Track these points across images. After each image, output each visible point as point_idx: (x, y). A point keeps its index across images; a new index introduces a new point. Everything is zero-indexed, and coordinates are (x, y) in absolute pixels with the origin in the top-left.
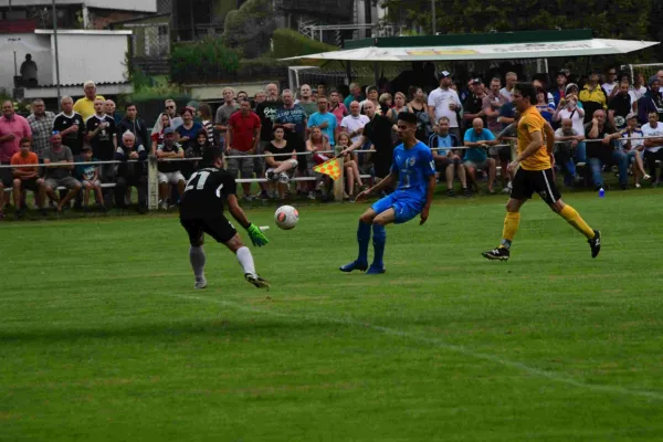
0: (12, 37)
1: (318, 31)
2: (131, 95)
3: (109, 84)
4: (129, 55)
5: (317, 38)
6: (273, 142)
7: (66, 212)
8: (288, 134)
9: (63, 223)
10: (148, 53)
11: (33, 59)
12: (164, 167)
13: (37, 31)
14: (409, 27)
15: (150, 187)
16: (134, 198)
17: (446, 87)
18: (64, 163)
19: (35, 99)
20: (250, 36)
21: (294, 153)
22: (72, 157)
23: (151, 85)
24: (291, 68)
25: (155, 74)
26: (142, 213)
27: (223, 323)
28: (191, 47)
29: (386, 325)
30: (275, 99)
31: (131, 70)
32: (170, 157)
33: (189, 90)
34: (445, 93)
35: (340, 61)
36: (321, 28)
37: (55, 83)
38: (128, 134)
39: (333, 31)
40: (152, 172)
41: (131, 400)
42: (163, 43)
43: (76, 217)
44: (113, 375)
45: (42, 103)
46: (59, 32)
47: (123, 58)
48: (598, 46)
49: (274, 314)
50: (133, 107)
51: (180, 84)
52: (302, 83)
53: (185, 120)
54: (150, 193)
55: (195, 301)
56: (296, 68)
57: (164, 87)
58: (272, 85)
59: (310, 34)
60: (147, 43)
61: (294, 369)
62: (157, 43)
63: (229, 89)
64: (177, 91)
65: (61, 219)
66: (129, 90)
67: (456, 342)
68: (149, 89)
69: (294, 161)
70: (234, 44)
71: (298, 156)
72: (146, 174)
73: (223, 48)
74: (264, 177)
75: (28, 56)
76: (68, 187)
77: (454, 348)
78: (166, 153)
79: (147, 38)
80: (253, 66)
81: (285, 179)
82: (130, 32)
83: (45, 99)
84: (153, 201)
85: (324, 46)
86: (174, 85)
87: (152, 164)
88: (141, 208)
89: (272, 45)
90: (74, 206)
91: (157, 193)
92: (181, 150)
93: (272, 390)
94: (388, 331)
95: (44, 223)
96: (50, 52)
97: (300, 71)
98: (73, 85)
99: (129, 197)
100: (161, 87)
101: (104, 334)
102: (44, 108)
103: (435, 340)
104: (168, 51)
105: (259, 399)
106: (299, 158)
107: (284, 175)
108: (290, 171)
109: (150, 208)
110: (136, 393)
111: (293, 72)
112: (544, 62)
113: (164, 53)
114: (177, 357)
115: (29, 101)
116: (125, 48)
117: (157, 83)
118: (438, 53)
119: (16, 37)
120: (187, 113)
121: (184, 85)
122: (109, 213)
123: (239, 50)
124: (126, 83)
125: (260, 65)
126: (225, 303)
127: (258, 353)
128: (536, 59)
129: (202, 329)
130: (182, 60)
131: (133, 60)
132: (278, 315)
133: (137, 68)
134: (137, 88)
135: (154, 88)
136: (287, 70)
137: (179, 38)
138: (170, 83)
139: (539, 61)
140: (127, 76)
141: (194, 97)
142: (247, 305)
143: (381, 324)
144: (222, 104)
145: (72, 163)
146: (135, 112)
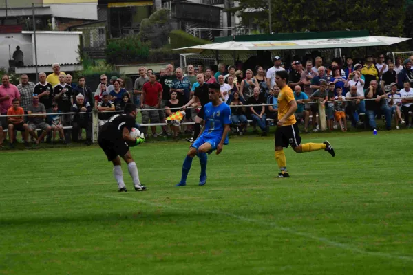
0: (7, 36)
1: (198, 32)
2: (81, 71)
3: (68, 64)
4: (80, 46)
5: (197, 36)
6: (170, 101)
7: (41, 145)
8: (179, 96)
10: (92, 45)
11: (21, 49)
12: (102, 116)
13: (23, 32)
14: (255, 29)
15: (94, 128)
16: (84, 136)
17: (278, 66)
18: (40, 114)
19: (22, 74)
20: (156, 34)
22: (45, 110)
23: (94, 65)
24: (181, 54)
25: (97, 59)
26: (88, 145)
27: (139, 213)
28: (119, 41)
29: (241, 215)
30: (172, 73)
31: (82, 56)
32: (106, 110)
33: (118, 68)
35: (212, 50)
36: (200, 30)
37: (34, 64)
38: (80, 96)
39: (207, 31)
40: (95, 120)
41: (82, 262)
42: (102, 39)
44: (71, 246)
45: (26, 76)
46: (37, 32)
47: (77, 49)
48: (373, 40)
49: (171, 208)
50: (83, 79)
51: (112, 64)
53: (116, 87)
54: (93, 133)
55: (122, 200)
56: (184, 55)
57: (102, 66)
58: (170, 65)
59: (193, 33)
60: (92, 39)
61: (183, 242)
62: (97, 39)
63: (142, 68)
64: (110, 69)
65: (38, 149)
66: (80, 68)
67: (285, 225)
68: (92, 68)
69: (183, 112)
70: (146, 40)
72: (92, 120)
73: (139, 43)
74: (165, 122)
75: (18, 48)
76: (43, 129)
77: (283, 229)
78: (104, 108)
79: (92, 36)
80: (157, 53)
81: (177, 123)
82: (81, 32)
83: (28, 74)
85: (203, 41)
86: (108, 65)
87: (95, 114)
88: (88, 142)
89: (169, 40)
90: (47, 140)
92: (113, 106)
93: (170, 255)
94: (242, 218)
95: (27, 151)
96: (31, 45)
97: (186, 56)
98: (45, 66)
99: (80, 135)
100: (101, 67)
101: (65, 220)
102: (27, 80)
103: (272, 224)
104: (105, 44)
105: (162, 261)
106: (187, 111)
107: (177, 121)
109: (93, 142)
110: (86, 257)
111: (183, 57)
112: (338, 51)
113: (102, 46)
114: (111, 235)
115: (18, 75)
116: (78, 42)
117: (98, 64)
118: (272, 45)
119: (10, 36)
120: (117, 83)
121: (114, 65)
122: (68, 145)
123: (149, 43)
124: (78, 64)
125: (161, 53)
126: (140, 201)
127: (161, 232)
128: (334, 48)
129: (126, 217)
130: (114, 50)
131: (83, 50)
132: (174, 208)
133: (85, 55)
134: (85, 67)
135: (96, 67)
136: (179, 56)
137: (111, 36)
138: (106, 64)
139: (336, 50)
140: (79, 60)
141: (121, 73)
142: (154, 202)
143: (238, 214)
144: (138, 77)
145: (45, 114)
146: (84, 82)
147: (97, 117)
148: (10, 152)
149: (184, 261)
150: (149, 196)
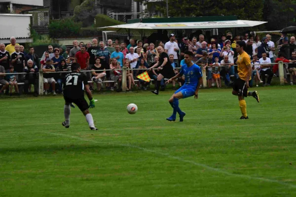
2: (31, 43)
3: (22, 38)
4: (31, 25)
5: (115, 19)
6: (95, 65)
7: (2, 96)
8: (102, 61)
10: (39, 24)
12: (46, 76)
14: (157, 14)
15: (40, 84)
16: (33, 89)
17: (173, 41)
20: (85, 17)
21: (105, 70)
22: (4, 71)
23: (40, 39)
24: (103, 31)
25: (42, 34)
26: (36, 96)
27: (72, 146)
28: (59, 22)
29: (145, 147)
30: (96, 45)
31: (32, 32)
32: (49, 71)
33: (58, 41)
34: (172, 44)
35: (125, 29)
36: (117, 14)
38: (30, 61)
39: (123, 15)
40: (41, 78)
41: (30, 180)
42: (46, 20)
43: (6, 98)
44: (22, 169)
47: (28, 27)
48: (240, 23)
49: (95, 142)
50: (33, 49)
51: (54, 38)
52: (108, 39)
53: (56, 55)
54: (39, 87)
55: (59, 136)
56: (106, 32)
57: (46, 40)
58: (95, 39)
59: (112, 17)
60: (39, 20)
61: (103, 167)
62: (43, 20)
63: (75, 41)
64: (52, 42)
66: (31, 41)
67: (176, 155)
68: (39, 41)
69: (104, 74)
70: (78, 21)
71: (106, 71)
72: (38, 78)
73: (73, 23)
74: (91, 80)
76: (3, 84)
77: (175, 158)
78: (47, 70)
79: (39, 17)
80: (86, 31)
81: (100, 81)
82: (31, 15)
84: (41, 91)
85: (119, 22)
86: (51, 39)
87: (41, 74)
88: (36, 94)
89: (95, 22)
90: (6, 93)
91: (43, 87)
92: (54, 68)
93: (93, 176)
94: (145, 150)
98: (5, 39)
99: (30, 89)
100: (45, 40)
103: (166, 154)
104: (48, 24)
105: (87, 180)
106: (107, 72)
107: (100, 79)
108: (103, 78)
109: (39, 94)
110: (33, 177)
111: (104, 33)
112: (216, 30)
113: (46, 24)
114: (51, 161)
116: (29, 23)
117: (43, 38)
118: (169, 26)
120: (57, 51)
121: (55, 39)
123: (81, 23)
124: (29, 38)
125: (89, 30)
126: (73, 137)
127: (87, 159)
128: (212, 29)
129: (62, 149)
130: (55, 28)
131: (33, 28)
133: (34, 31)
134: (34, 40)
135: (42, 40)
136: (101, 32)
137: (53, 18)
138: (49, 38)
139: (214, 30)
140: (30, 34)
141: (60, 44)
142: (83, 138)
143: (142, 147)
144: (73, 47)
145: (5, 74)
146: (33, 51)
147: (42, 76)
149: (103, 180)
150: (78, 134)
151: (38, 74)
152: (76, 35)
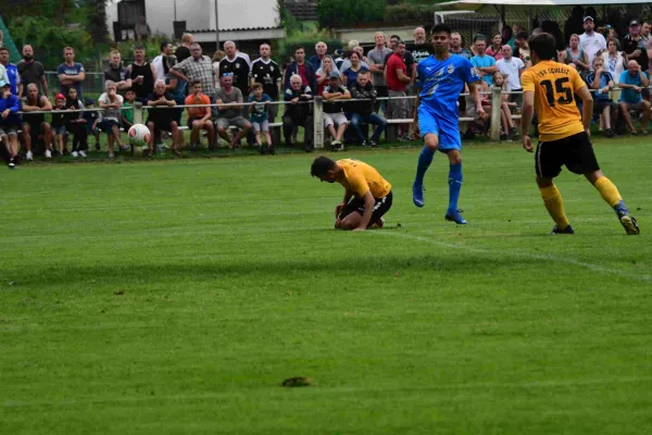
2: (283, 39)
3: (263, 29)
4: (280, 1)
7: (238, 150)
9: (234, 160)
16: (300, 138)
17: (589, 32)
18: (234, 104)
23: (302, 28)
24: (437, 13)
25: (305, 20)
26: (308, 152)
27: (426, 258)
29: (590, 261)
30: (423, 42)
31: (282, 16)
32: (336, 97)
33: (339, 34)
34: (590, 38)
35: (495, 5)
37: (212, 27)
38: (296, 77)
40: (318, 113)
41: (358, 333)
43: (246, 155)
45: (199, 47)
47: (276, 5)
49: (472, 250)
50: (302, 50)
51: (330, 29)
53: (353, 62)
55: (391, 237)
56: (441, 14)
57: (315, 31)
58: (420, 29)
61: (512, 304)
63: (380, 33)
64: (328, 36)
66: (282, 34)
68: (300, 33)
72: (312, 114)
76: (239, 126)
78: (332, 94)
80: (398, 12)
84: (319, 140)
86: (324, 30)
87: (318, 105)
88: (307, 147)
90: (247, 144)
91: (322, 133)
92: (347, 91)
93: (495, 326)
94: (593, 267)
95: (216, 160)
97: (446, 16)
98: (229, 30)
100: (311, 32)
101: (314, 268)
102: (201, 52)
105: (485, 334)
110: (363, 326)
111: (439, 17)
114: (393, 291)
117: (308, 29)
120: (354, 55)
121: (333, 30)
124: (278, 28)
125: (405, 11)
126: (419, 238)
127: (472, 288)
129: (408, 264)
130: (332, 6)
131: (285, 7)
132: (478, 251)
133: (288, 14)
134: (289, 33)
135: (306, 33)
136: (433, 15)
138: (320, 29)
140: (279, 21)
141: (343, 41)
142: (441, 241)
143: (584, 261)
144: (373, 48)
145: (241, 104)
146: (303, 55)
147: (321, 109)
148: (191, 161)
149: (520, 334)
150: (430, 232)
151: (312, 104)
152: (378, 22)
